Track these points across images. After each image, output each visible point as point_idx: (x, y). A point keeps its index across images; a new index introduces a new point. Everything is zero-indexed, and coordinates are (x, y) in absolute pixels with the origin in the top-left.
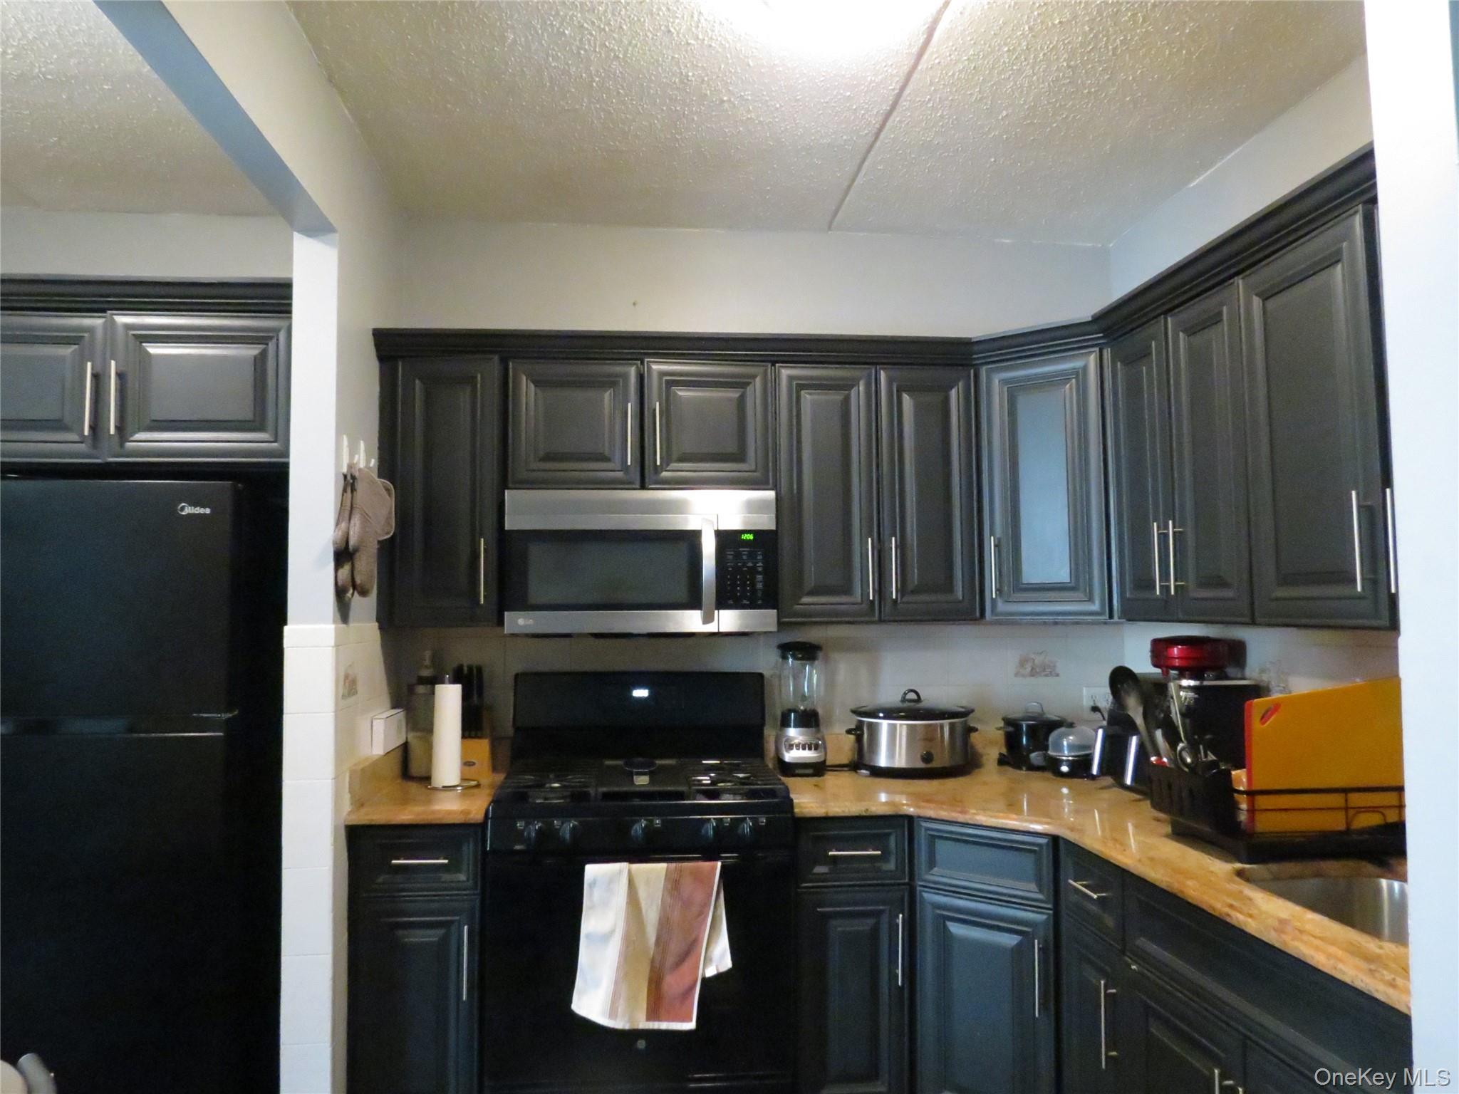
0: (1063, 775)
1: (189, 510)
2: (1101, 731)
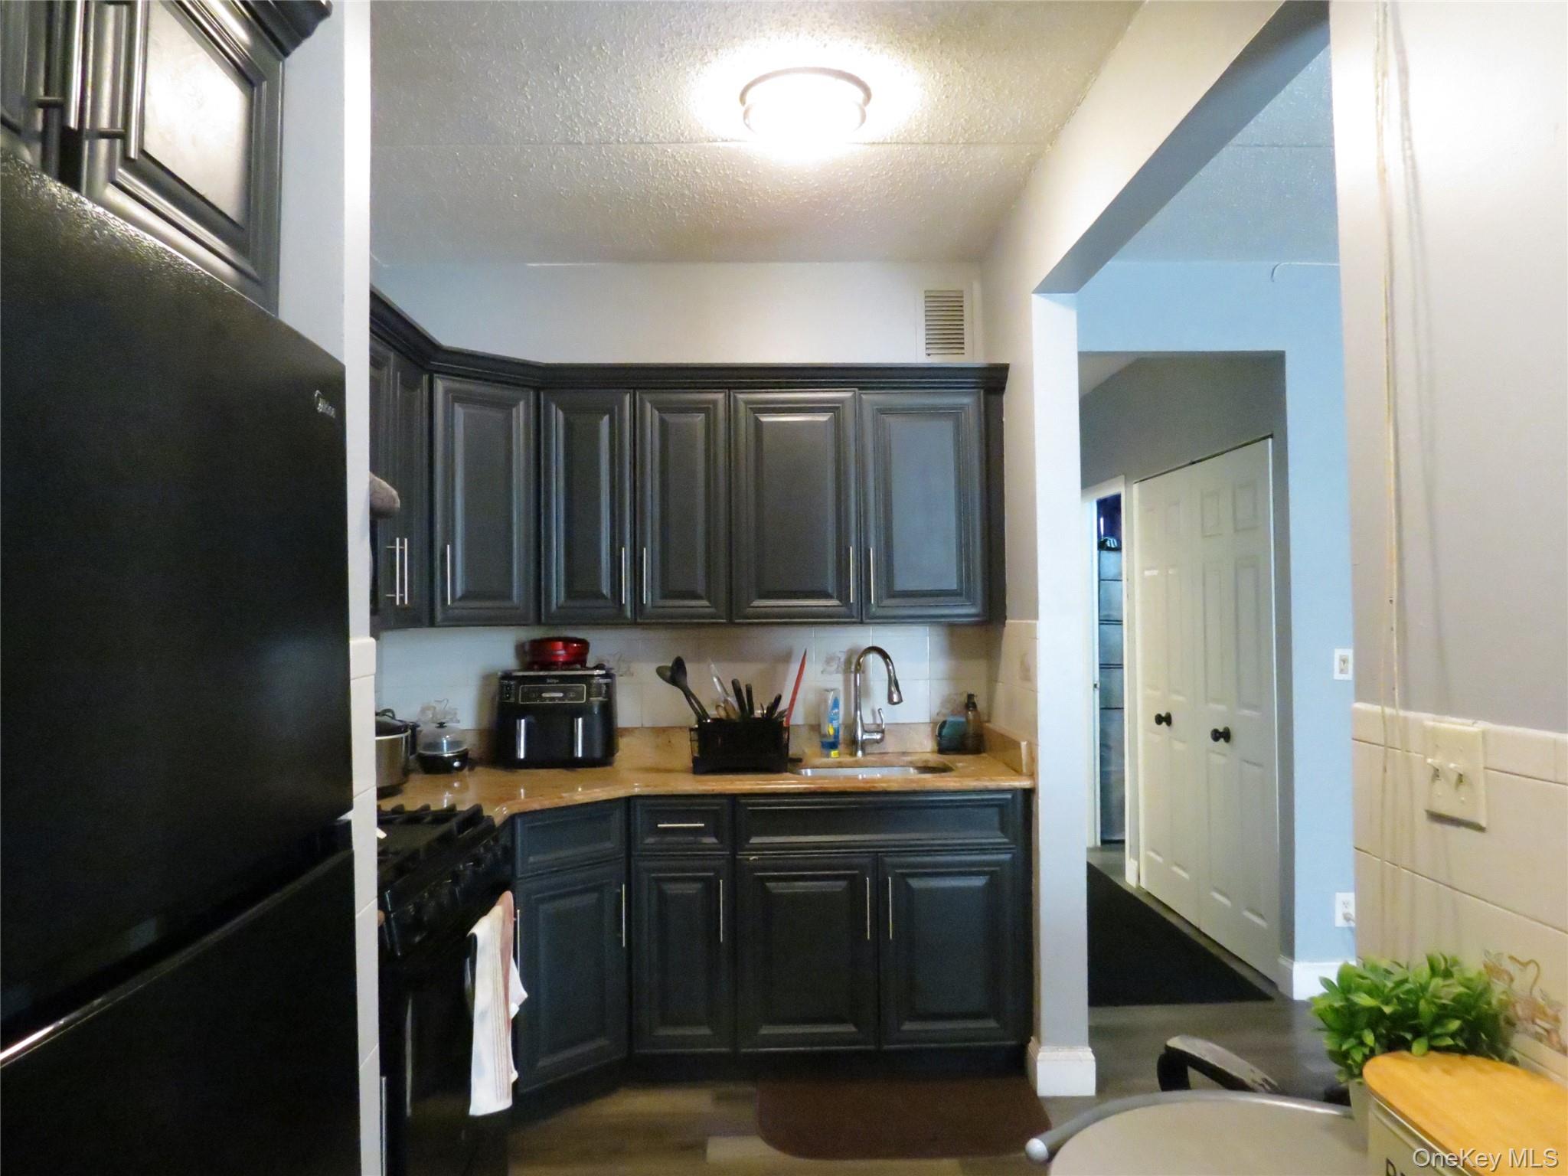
0: (456, 770)
2: (523, 721)
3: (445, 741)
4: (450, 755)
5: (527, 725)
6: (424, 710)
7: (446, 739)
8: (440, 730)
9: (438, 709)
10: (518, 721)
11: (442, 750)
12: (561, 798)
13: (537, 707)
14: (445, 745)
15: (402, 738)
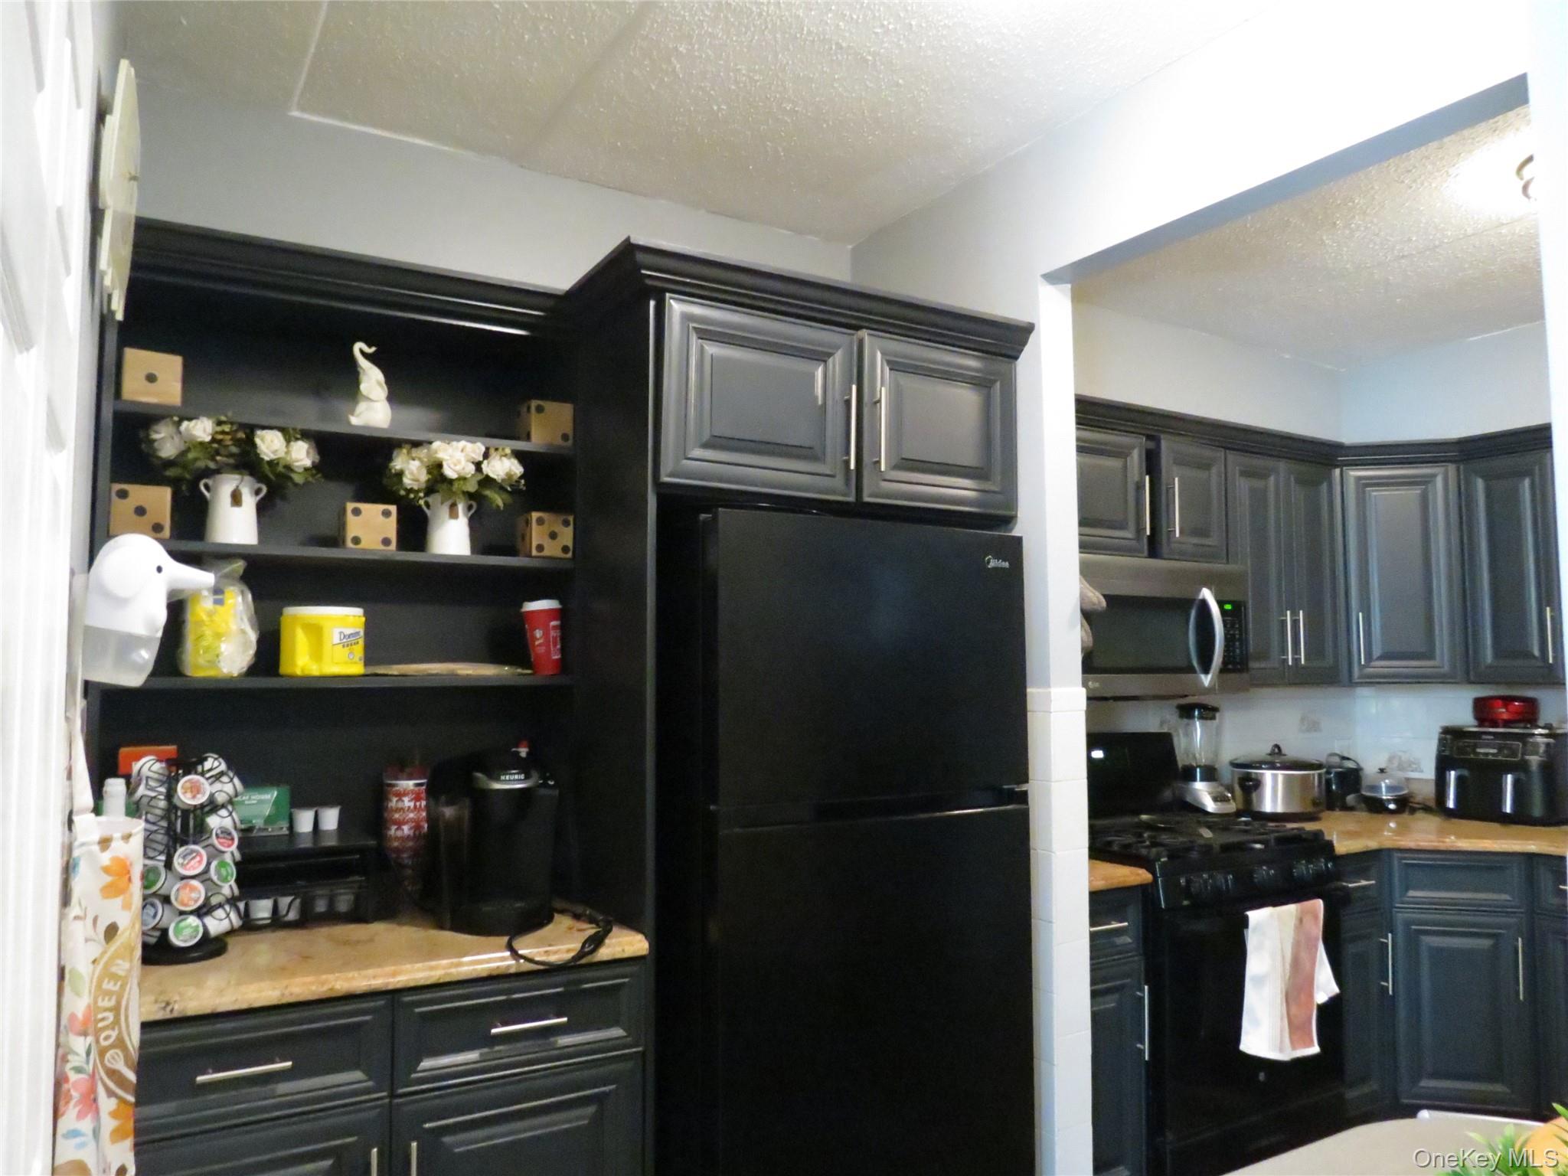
0: (1392, 812)
1: (993, 564)
2: (1453, 773)
3: (1383, 785)
4: (1389, 797)
5: (1460, 780)
6: (1391, 760)
7: (1385, 783)
8: (1380, 775)
9: (1403, 759)
10: (1447, 773)
11: (1381, 792)
12: (1443, 842)
13: (1470, 761)
14: (1384, 789)
15: (1314, 775)
